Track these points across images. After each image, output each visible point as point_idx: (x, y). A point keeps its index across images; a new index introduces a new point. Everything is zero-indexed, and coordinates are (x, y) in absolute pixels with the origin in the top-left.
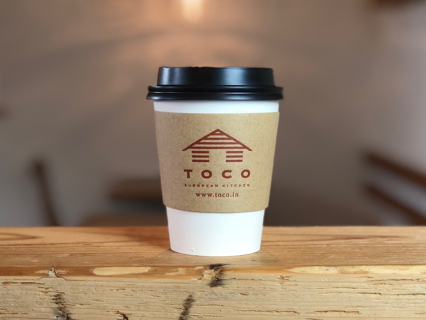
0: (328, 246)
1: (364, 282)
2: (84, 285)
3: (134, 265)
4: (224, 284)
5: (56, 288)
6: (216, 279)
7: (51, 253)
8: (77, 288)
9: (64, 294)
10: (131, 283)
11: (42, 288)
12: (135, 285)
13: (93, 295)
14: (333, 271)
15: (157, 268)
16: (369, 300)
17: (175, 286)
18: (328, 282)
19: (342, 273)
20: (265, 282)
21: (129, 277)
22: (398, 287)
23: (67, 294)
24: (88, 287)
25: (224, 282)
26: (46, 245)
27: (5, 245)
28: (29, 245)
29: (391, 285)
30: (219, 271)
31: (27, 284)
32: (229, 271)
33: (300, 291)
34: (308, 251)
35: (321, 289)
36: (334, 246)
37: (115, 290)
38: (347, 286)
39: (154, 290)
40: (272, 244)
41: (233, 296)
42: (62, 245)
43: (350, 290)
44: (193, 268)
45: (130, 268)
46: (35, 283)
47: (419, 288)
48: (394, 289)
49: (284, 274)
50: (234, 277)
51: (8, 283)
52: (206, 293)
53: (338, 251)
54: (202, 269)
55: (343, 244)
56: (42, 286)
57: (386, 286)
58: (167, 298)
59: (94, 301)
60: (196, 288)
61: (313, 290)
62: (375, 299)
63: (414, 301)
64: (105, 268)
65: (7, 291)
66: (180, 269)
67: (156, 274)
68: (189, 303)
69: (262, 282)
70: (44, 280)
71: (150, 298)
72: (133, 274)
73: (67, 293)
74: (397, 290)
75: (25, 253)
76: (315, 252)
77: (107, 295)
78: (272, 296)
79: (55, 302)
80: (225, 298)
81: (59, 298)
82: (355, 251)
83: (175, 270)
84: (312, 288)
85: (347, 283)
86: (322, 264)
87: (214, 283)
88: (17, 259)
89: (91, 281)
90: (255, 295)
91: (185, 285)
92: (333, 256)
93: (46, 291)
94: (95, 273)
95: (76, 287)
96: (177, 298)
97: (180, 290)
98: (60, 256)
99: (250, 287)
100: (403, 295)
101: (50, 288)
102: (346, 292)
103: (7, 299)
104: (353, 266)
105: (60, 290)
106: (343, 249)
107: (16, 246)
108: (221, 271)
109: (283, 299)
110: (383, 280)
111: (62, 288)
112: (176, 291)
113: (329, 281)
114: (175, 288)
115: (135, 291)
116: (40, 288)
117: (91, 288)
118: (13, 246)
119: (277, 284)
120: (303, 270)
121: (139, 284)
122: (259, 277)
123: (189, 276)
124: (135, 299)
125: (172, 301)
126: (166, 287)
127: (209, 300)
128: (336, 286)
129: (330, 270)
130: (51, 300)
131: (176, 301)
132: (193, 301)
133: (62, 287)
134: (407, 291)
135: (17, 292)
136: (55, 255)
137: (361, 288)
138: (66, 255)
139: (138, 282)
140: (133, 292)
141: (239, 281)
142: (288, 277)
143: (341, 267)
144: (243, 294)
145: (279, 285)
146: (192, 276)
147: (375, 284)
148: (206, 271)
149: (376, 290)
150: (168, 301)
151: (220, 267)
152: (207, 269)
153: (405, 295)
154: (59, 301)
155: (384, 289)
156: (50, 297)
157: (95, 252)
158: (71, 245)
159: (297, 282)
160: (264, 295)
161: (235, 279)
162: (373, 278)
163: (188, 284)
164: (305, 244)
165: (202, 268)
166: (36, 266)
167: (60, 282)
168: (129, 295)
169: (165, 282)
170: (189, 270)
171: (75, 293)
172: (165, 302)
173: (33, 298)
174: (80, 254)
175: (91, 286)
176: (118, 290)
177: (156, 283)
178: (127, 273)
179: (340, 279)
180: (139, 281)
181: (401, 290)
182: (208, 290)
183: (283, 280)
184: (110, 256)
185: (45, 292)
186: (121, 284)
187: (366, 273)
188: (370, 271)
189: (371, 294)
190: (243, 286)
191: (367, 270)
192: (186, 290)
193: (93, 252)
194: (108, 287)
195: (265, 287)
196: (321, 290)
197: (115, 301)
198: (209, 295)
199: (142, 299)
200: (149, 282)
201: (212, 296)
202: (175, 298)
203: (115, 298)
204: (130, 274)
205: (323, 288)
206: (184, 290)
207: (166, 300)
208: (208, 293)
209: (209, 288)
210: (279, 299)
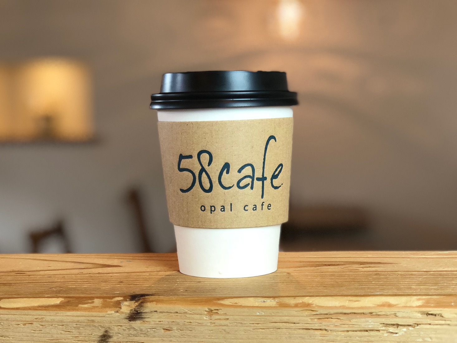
1: (307, 316)
3: (46, 296)
4: (144, 318)
6: (136, 312)
10: (40, 317)
12: (44, 319)
14: (271, 302)
15: (71, 299)
16: (314, 337)
17: (89, 320)
18: (265, 316)
19: (282, 305)
20: (191, 316)
21: (38, 310)
22: (347, 322)
25: (144, 315)
29: (339, 320)
30: (139, 302)
32: (150, 302)
33: (232, 326)
36: (296, 273)
37: (22, 325)
38: (288, 321)
39: (66, 325)
41: (154, 331)
43: (290, 326)
44: (110, 299)
45: (41, 299)
47: (372, 323)
48: (342, 324)
49: (213, 307)
50: (155, 310)
52: (124, 328)
54: (121, 300)
55: (308, 271)
57: (333, 320)
58: (80, 333)
60: (113, 322)
61: (247, 325)
62: (321, 336)
63: (368, 339)
64: (12, 299)
66: (96, 300)
67: (68, 306)
68: (104, 340)
69: (187, 315)
71: (61, 334)
72: (42, 307)
74: (347, 326)
78: (200, 332)
80: (145, 334)
83: (90, 301)
84: (245, 322)
85: (286, 317)
86: (260, 295)
87: (132, 317)
90: (179, 331)
91: (100, 318)
96: (92, 334)
97: (95, 324)
99: (173, 322)
100: (353, 331)
102: (286, 328)
108: (142, 303)
109: (212, 336)
110: (330, 314)
112: (90, 326)
114: (89, 322)
115: (44, 325)
119: (205, 318)
120: (236, 302)
121: (48, 318)
122: (184, 310)
123: (105, 308)
124: (44, 335)
125: (85, 337)
126: (78, 321)
127: (128, 336)
128: (274, 320)
129: (267, 301)
131: (90, 337)
132: (110, 337)
134: (358, 326)
137: (303, 322)
139: (48, 316)
140: (42, 326)
141: (161, 315)
142: (218, 310)
143: (282, 298)
144: (167, 330)
145: (207, 319)
146: (108, 309)
147: (320, 319)
148: (126, 303)
149: (321, 326)
150: (80, 338)
151: (142, 298)
152: (127, 301)
153: (356, 331)
155: (331, 325)
159: (228, 315)
160: (190, 331)
161: (156, 312)
162: (317, 311)
163: (104, 318)
165: (122, 298)
168: (37, 331)
169: (78, 315)
170: (106, 301)
172: (78, 338)
176: (25, 324)
177: (67, 317)
178: (36, 304)
179: (278, 312)
180: (49, 314)
181: (351, 326)
182: (127, 325)
183: (212, 314)
186: (29, 318)
187: (309, 305)
188: (314, 303)
189: (315, 330)
190: (165, 320)
191: (310, 302)
192: (102, 325)
194: (14, 322)
195: (191, 321)
196: (256, 325)
197: (22, 337)
198: (127, 330)
199: (53, 335)
200: (60, 316)
201: (131, 332)
202: (89, 333)
203: (21, 334)
204: (39, 306)
205: (259, 323)
206: (100, 324)
207: (79, 336)
208: (126, 328)
209: (127, 322)
210: (208, 335)
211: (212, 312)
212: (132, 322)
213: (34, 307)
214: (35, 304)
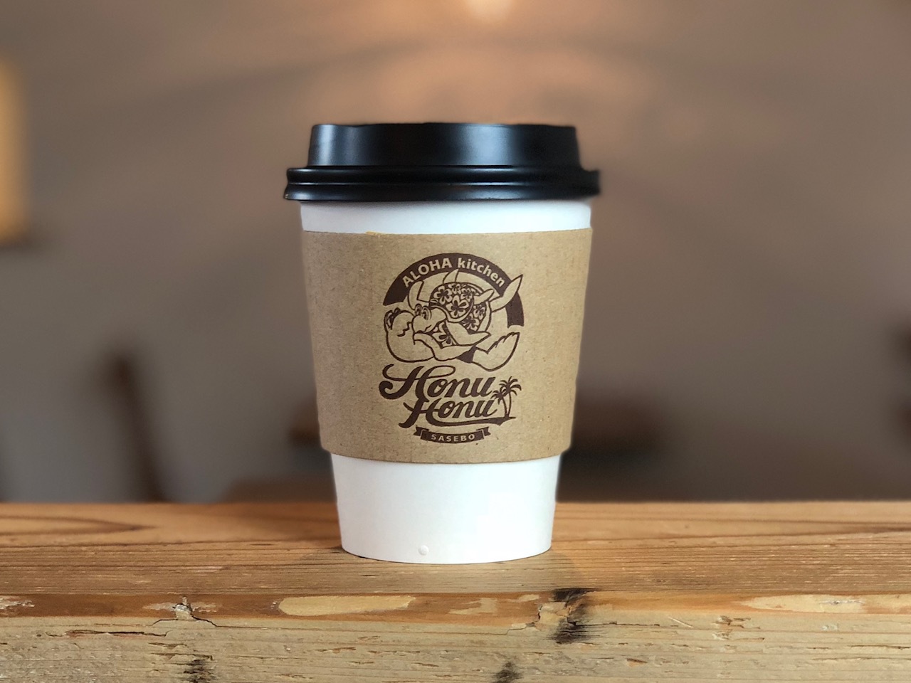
0: (834, 548)
2: (257, 639)
3: (376, 592)
4: (590, 637)
5: (194, 646)
6: (571, 625)
7: (177, 564)
8: (241, 646)
9: (212, 659)
10: (370, 635)
11: (160, 644)
12: (379, 640)
13: (278, 662)
14: (849, 605)
15: (431, 598)
17: (472, 642)
18: (839, 632)
19: (872, 610)
20: (685, 632)
21: (363, 620)
23: (219, 660)
24: (267, 643)
25: (588, 631)
26: (165, 544)
27: (70, 546)
28: (126, 545)
30: (577, 604)
31: (125, 635)
32: (600, 604)
33: (770, 654)
34: (786, 559)
35: (821, 648)
36: (848, 546)
37: (331, 651)
38: (884, 643)
39: (423, 651)
40: (699, 543)
41: (609, 664)
42: (201, 546)
43: (890, 653)
44: (514, 599)
45: (367, 597)
46: (143, 633)
49: (732, 614)
50: (614, 620)
51: (80, 632)
53: (858, 559)
54: (537, 600)
55: (869, 542)
56: (159, 640)
58: (454, 669)
59: (281, 677)
60: (523, 646)
61: (801, 651)
64: (306, 598)
65: (78, 652)
66: (483, 601)
67: (427, 612)
68: (505, 682)
69: (679, 631)
70: (165, 626)
71: (415, 669)
72: (373, 613)
73: (220, 658)
75: (118, 564)
76: (804, 562)
77: (312, 663)
78: (703, 666)
79: (190, 678)
80: (591, 669)
81: (198, 669)
82: (902, 559)
83: (472, 603)
84: (800, 645)
85: (883, 635)
86: (823, 590)
87: (564, 635)
88: (100, 576)
89: (274, 629)
90: (661, 663)
91: (494, 638)
92: (848, 570)
93: (169, 651)
94: (283, 610)
95: (239, 642)
96: (479, 670)
97: (485, 650)
98: (199, 571)
99: (650, 644)
101: (178, 646)
102: (881, 656)
103: (79, 670)
104: (897, 595)
105: (203, 649)
106: (871, 555)
107: (96, 547)
108: (582, 605)
109: (729, 673)
111: (206, 645)
112: (474, 653)
113: (841, 630)
114: (473, 646)
115: (379, 653)
116: (155, 644)
117: (274, 645)
118: (89, 547)
119: (716, 637)
120: (778, 604)
121: (388, 637)
122: (672, 621)
123: (505, 616)
124: (378, 671)
125: (466, 675)
126: (451, 643)
127: (554, 675)
128: (857, 641)
129: (841, 603)
130: (181, 673)
131: (475, 676)
132: (516, 676)
133: (206, 642)
135: (103, 655)
136: (188, 568)
138: (213, 569)
139: (386, 632)
140: (373, 654)
141: (624, 629)
142: (742, 620)
143: (868, 596)
144: (635, 661)
145: (721, 639)
146: (512, 618)
148: (547, 607)
150: (455, 677)
151: (579, 596)
152: (549, 602)
154: (199, 676)
156: (179, 666)
157: (281, 562)
158: (224, 546)
159: (762, 631)
160: (684, 663)
161: (614, 625)
163: (504, 636)
164: (780, 542)
165: (536, 597)
166: (146, 593)
167: (201, 631)
168: (363, 663)
169: (448, 631)
170: (505, 602)
171: (237, 657)
172: (449, 678)
173: (141, 669)
174: (245, 566)
175: (274, 640)
176: (339, 649)
177: (427, 634)
178: (360, 609)
179: (867, 626)
180: (389, 630)
182: (551, 651)
183: (730, 628)
184: (317, 570)
185: (167, 655)
186: (347, 637)
190: (634, 640)
192: (500, 650)
193: (277, 562)
194: (315, 644)
195: (687, 643)
196: (821, 651)
197: (332, 676)
198: (554, 662)
199: (396, 672)
200: (411, 633)
201: (560, 665)
202: (474, 669)
203: (330, 669)
204: (367, 613)
205: (827, 646)
206: (495, 650)
207: (452, 674)
208: (552, 657)
209: (553, 646)
210: (721, 671)
211: (729, 624)
212: (563, 645)
213: (356, 614)
214: (357, 609)
